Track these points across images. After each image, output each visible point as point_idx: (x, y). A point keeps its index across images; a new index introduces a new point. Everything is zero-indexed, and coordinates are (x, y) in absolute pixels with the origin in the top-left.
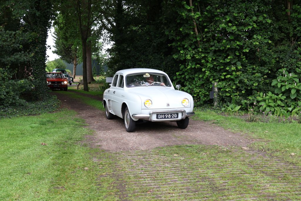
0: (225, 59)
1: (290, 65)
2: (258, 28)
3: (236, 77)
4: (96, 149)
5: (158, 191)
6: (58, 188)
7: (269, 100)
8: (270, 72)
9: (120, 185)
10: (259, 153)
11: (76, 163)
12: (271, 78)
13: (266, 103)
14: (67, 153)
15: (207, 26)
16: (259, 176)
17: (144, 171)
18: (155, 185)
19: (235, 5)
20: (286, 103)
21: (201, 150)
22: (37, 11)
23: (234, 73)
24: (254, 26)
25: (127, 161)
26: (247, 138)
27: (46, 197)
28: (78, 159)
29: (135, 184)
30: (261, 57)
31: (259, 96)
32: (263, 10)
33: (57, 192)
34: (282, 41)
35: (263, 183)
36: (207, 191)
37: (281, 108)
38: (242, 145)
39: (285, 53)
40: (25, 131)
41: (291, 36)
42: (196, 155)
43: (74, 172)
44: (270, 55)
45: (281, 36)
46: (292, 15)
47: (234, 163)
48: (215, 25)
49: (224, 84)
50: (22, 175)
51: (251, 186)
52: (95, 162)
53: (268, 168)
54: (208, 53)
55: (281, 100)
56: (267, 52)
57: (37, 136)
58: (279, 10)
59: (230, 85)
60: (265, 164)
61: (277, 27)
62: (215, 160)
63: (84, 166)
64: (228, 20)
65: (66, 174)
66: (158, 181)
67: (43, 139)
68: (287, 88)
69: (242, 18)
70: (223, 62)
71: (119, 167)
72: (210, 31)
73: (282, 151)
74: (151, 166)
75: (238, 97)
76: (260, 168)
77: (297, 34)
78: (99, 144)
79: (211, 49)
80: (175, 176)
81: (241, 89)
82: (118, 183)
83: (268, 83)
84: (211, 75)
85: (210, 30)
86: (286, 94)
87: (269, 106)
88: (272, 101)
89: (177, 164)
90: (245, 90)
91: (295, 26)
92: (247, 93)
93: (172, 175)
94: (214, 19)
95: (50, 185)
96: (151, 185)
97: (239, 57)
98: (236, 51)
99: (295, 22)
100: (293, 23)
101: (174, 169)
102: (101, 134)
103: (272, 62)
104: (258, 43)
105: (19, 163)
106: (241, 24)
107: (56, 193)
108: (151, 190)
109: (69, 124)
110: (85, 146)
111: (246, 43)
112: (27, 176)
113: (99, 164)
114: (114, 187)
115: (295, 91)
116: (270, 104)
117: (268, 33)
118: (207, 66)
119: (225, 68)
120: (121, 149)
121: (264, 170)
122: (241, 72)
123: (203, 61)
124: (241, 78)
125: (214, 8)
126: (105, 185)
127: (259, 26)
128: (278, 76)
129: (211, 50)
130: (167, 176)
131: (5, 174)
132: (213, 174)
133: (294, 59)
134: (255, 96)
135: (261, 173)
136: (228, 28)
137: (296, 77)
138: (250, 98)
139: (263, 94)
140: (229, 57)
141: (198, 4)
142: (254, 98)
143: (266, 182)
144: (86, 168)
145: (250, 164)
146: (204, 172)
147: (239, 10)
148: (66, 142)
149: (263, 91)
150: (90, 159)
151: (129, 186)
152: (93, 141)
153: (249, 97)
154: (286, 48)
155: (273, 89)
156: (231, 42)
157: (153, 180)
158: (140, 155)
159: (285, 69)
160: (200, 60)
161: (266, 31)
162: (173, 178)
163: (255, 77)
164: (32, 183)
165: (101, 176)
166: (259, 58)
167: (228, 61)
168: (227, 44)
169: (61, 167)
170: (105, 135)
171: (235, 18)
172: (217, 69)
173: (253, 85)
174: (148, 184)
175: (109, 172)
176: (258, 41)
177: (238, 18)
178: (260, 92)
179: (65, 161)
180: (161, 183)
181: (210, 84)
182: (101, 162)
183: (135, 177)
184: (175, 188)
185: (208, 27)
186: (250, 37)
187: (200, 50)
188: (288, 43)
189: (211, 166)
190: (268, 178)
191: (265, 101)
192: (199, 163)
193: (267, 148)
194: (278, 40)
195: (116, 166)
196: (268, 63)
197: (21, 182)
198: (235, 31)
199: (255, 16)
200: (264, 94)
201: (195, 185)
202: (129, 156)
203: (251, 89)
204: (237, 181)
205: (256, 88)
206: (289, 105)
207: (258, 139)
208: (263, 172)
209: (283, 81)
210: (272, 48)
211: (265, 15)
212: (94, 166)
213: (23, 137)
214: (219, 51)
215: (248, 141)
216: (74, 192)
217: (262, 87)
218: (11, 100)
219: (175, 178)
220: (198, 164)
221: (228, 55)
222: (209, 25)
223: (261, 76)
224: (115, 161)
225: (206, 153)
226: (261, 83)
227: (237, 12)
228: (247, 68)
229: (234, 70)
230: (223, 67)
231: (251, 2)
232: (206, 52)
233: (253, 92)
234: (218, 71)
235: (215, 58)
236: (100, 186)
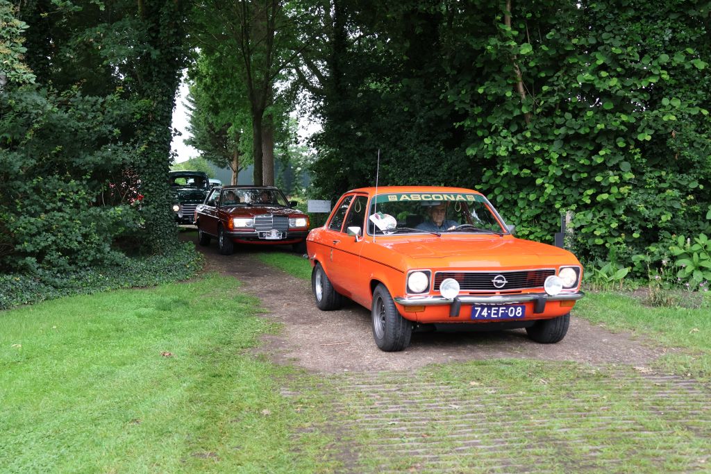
0: (593, 157)
2: (673, 82)
3: (618, 199)
4: (287, 367)
5: (434, 467)
6: (201, 455)
7: (701, 255)
8: (701, 187)
9: (344, 453)
10: (677, 382)
11: (242, 399)
12: (705, 200)
13: (692, 260)
14: (221, 376)
15: (547, 77)
16: (679, 438)
17: (401, 420)
18: (427, 453)
19: (617, 28)
21: (536, 373)
22: (153, 48)
24: (663, 76)
25: (359, 396)
26: (646, 346)
28: (245, 391)
29: (381, 449)
30: (681, 149)
31: (676, 244)
32: (686, 37)
33: (201, 465)
35: (690, 454)
36: (552, 468)
38: (634, 361)
40: (125, 324)
42: (523, 383)
43: (238, 420)
44: (703, 145)
47: (616, 403)
48: (568, 75)
49: (590, 216)
50: (122, 423)
51: (659, 461)
52: (286, 398)
53: (700, 418)
54: (550, 142)
56: (696, 139)
57: (152, 336)
59: (603, 218)
60: (692, 409)
62: (570, 395)
63: (261, 407)
64: (600, 62)
65: (219, 424)
66: (433, 443)
67: (166, 342)
69: (633, 58)
70: (587, 162)
71: (341, 410)
72: (554, 91)
74: (419, 408)
75: (624, 245)
76: (680, 417)
78: (293, 355)
79: (557, 132)
80: (473, 432)
81: (631, 229)
82: (340, 446)
83: (697, 214)
84: (558, 195)
85: (556, 88)
87: (701, 269)
88: (708, 257)
89: (477, 405)
90: (640, 231)
92: (645, 237)
93: (467, 430)
94: (565, 62)
95: (184, 448)
96: (418, 453)
97: (625, 150)
98: (618, 140)
101: (472, 417)
102: (298, 333)
104: (673, 118)
105: (113, 396)
106: (631, 73)
107: (198, 467)
108: (419, 465)
109: (224, 310)
110: (262, 359)
111: (644, 117)
112: (133, 426)
113: (295, 403)
114: (331, 455)
116: (704, 264)
117: (696, 93)
118: (547, 173)
119: (590, 177)
120: (344, 367)
121: (690, 422)
122: (630, 187)
123: (538, 161)
124: (631, 200)
125: (563, 35)
126: (311, 450)
127: (674, 76)
129: (557, 136)
130: (455, 432)
131: (83, 422)
132: (565, 430)
134: (665, 244)
135: (683, 430)
136: (599, 83)
138: (652, 248)
139: (686, 239)
140: (602, 153)
141: (526, 27)
142: (662, 249)
143: (697, 453)
144: (265, 412)
145: (656, 407)
146: (543, 426)
148: (218, 349)
149: (685, 233)
150: (274, 390)
151: (366, 455)
152: (281, 349)
153: (650, 248)
156: (605, 115)
157: (421, 442)
158: (389, 383)
160: (530, 158)
162: (469, 438)
163: (664, 199)
164: (144, 443)
165: (301, 429)
166: (675, 153)
167: (599, 161)
168: (598, 120)
169: (208, 409)
170: (307, 336)
171: (615, 58)
172: (571, 178)
173: (660, 219)
174: (410, 451)
175: (318, 422)
176: (672, 111)
177: (622, 57)
178: (678, 234)
179: (218, 394)
180: (442, 447)
181: (554, 215)
182: (299, 397)
183: (378, 433)
184: (476, 462)
185: (550, 80)
186: (653, 104)
187: (528, 134)
189: (559, 412)
190: (702, 442)
191: (690, 255)
192: (532, 403)
193: (697, 370)
195: (334, 406)
196: (696, 165)
197: (119, 441)
198: (618, 88)
199: (666, 53)
200: (689, 240)
201: (523, 455)
202: (364, 384)
203: (656, 228)
204: (623, 448)
205: (669, 224)
207: (674, 347)
208: (689, 428)
210: (707, 129)
211: (690, 51)
212: (285, 407)
213: (119, 338)
214: (577, 136)
215: (650, 352)
216: (238, 465)
217: (681, 222)
218: (92, 252)
219: (474, 438)
220: (529, 406)
221: (599, 147)
222: (552, 77)
223: (680, 195)
224: (333, 396)
225: (547, 378)
226: (680, 213)
227: (620, 43)
228: (644, 178)
229: (616, 182)
230: (585, 175)
231: (655, 20)
232: (545, 139)
233: (659, 234)
234: (574, 185)
235: (568, 154)
236: (298, 453)
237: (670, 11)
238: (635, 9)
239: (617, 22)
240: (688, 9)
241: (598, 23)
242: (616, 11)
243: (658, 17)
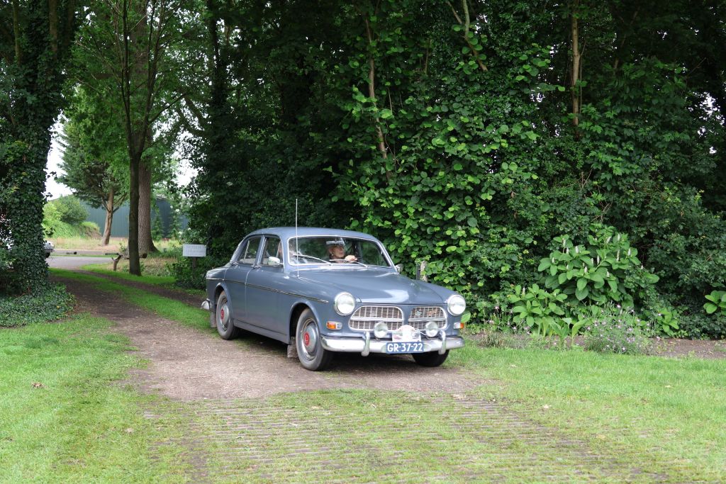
0: (444, 213)
1: (577, 228)
2: (513, 149)
3: (466, 252)
4: (152, 396)
5: (267, 466)
6: (70, 462)
7: (533, 302)
8: (535, 243)
9: (195, 459)
10: (482, 406)
11: (108, 420)
12: (540, 254)
13: (526, 307)
14: (89, 403)
15: (405, 139)
16: (465, 443)
17: (247, 435)
18: (264, 458)
19: (465, 99)
20: (569, 308)
21: (369, 399)
22: (28, 94)
23: (462, 243)
24: (503, 144)
25: (214, 418)
26: (469, 378)
27: (47, 477)
28: (112, 414)
29: (226, 455)
30: (518, 209)
31: (514, 292)
32: (522, 112)
33: (70, 469)
34: (563, 177)
35: (468, 454)
36: (362, 466)
37: (557, 320)
38: (454, 391)
39: (567, 202)
41: (579, 167)
42: (357, 407)
43: (104, 436)
44: (536, 206)
45: (559, 166)
46: (580, 125)
47: (427, 421)
48: (424, 138)
49: (441, 265)
51: (444, 459)
52: (149, 420)
53: (488, 431)
54: (408, 198)
55: (558, 303)
56: (531, 200)
57: (22, 370)
58: (555, 114)
59: (452, 268)
60: (485, 425)
61: (550, 149)
62: (392, 415)
63: (125, 426)
64: (451, 129)
65: (87, 439)
66: (270, 451)
67: (36, 375)
68: (570, 278)
69: (478, 127)
70: (440, 217)
71: (197, 428)
72: (412, 152)
73: (529, 402)
75: (470, 293)
76: (473, 430)
77: (591, 164)
78: (158, 386)
79: (414, 189)
80: (306, 443)
81: (476, 278)
82: (192, 454)
83: (533, 266)
84: (415, 246)
85: (413, 149)
86: (568, 291)
87: (534, 315)
88: (539, 304)
89: (314, 424)
90: (484, 280)
91: (586, 147)
92: (490, 286)
93: (301, 442)
94: (421, 126)
95: (54, 458)
96: (256, 458)
97: (472, 207)
98: (466, 198)
99: (588, 139)
100: (584, 141)
101: (306, 433)
102: (164, 368)
103: (541, 222)
104: (510, 181)
106: (477, 140)
107: (67, 470)
108: (255, 466)
109: (94, 347)
110: (129, 389)
111: (488, 179)
112: (7, 443)
113: (156, 423)
115: (585, 284)
116: (535, 311)
117: (532, 159)
118: (405, 225)
119: (443, 230)
120: (204, 396)
121: (479, 433)
122: (476, 241)
123: (397, 214)
124: (476, 253)
125: (420, 102)
126: (167, 458)
127: (514, 144)
128: (552, 251)
129: (414, 192)
130: (290, 443)
133: (585, 216)
134: (506, 292)
135: (471, 438)
136: (448, 148)
137: (588, 255)
138: (494, 296)
139: (522, 288)
140: (451, 209)
141: (387, 93)
142: (502, 297)
143: (474, 453)
144: (129, 430)
146: (363, 437)
147: (473, 110)
148: (87, 381)
149: (523, 283)
150: (138, 414)
151: (214, 460)
152: (147, 381)
153: (492, 295)
154: (570, 192)
155: (543, 278)
156: (455, 176)
157: (260, 450)
158: (242, 407)
159: (567, 236)
160: (391, 212)
161: (529, 156)
162: (301, 447)
163: (505, 253)
164: (18, 455)
165: (159, 443)
166: (514, 212)
167: (450, 216)
168: (448, 180)
169: (77, 428)
170: (173, 370)
171: (463, 125)
172: (426, 232)
173: (501, 271)
174: (250, 456)
175: (175, 437)
176: (510, 175)
177: (469, 126)
178: (517, 284)
179: (87, 417)
180: (277, 454)
181: (411, 264)
182: (160, 419)
183: (226, 444)
185: (408, 141)
186: (497, 167)
187: (391, 191)
188: (575, 181)
189: (380, 427)
190: (481, 446)
191: (524, 302)
192: (359, 422)
193: (502, 396)
194: (555, 175)
195: (191, 426)
196: (531, 223)
198: (464, 153)
199: (506, 124)
200: (524, 289)
201: (341, 458)
202: (219, 408)
203: (498, 278)
205: (508, 275)
206: (574, 314)
207: (491, 379)
208: (476, 437)
209: (562, 263)
210: (543, 191)
212: (147, 426)
214: (431, 193)
215: (471, 384)
216: (103, 468)
217: (518, 272)
219: (305, 447)
220: (356, 424)
221: (450, 204)
222: (410, 138)
223: (518, 250)
224: (191, 418)
225: (378, 404)
226: (518, 265)
227: (468, 113)
228: (488, 233)
229: (463, 236)
230: (438, 229)
231: (498, 94)
232: (404, 195)
233: (500, 283)
234: (429, 237)
235: (423, 209)
236: (155, 460)
237: (509, 88)
238: (481, 84)
239: (465, 94)
240: (523, 88)
241: (450, 94)
242: (465, 85)
243: (500, 92)
